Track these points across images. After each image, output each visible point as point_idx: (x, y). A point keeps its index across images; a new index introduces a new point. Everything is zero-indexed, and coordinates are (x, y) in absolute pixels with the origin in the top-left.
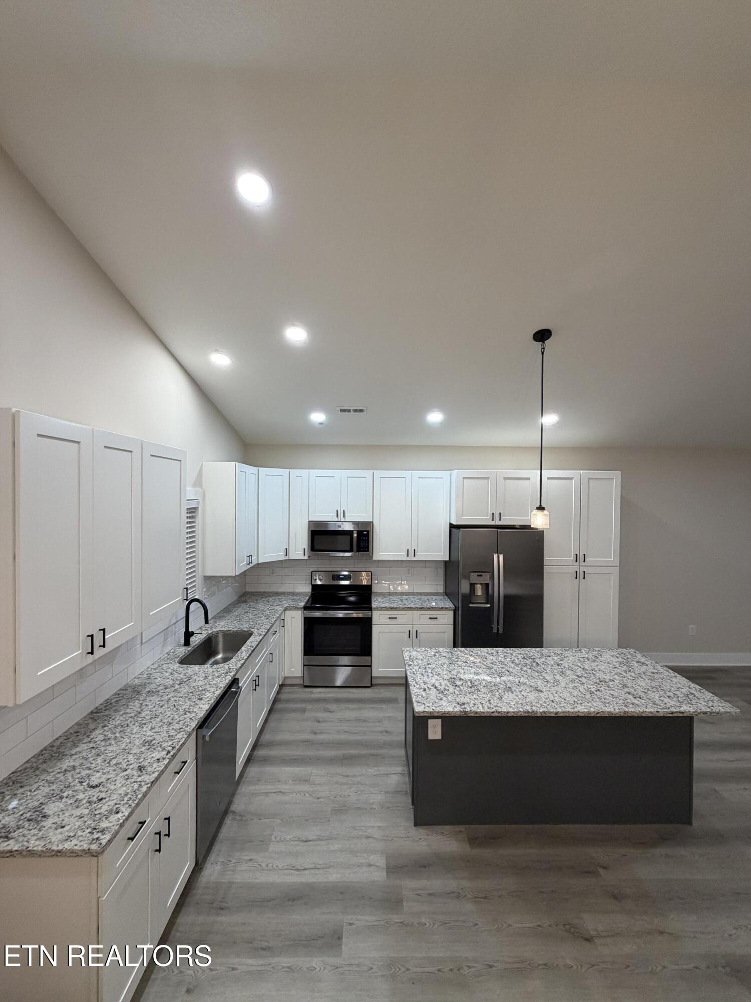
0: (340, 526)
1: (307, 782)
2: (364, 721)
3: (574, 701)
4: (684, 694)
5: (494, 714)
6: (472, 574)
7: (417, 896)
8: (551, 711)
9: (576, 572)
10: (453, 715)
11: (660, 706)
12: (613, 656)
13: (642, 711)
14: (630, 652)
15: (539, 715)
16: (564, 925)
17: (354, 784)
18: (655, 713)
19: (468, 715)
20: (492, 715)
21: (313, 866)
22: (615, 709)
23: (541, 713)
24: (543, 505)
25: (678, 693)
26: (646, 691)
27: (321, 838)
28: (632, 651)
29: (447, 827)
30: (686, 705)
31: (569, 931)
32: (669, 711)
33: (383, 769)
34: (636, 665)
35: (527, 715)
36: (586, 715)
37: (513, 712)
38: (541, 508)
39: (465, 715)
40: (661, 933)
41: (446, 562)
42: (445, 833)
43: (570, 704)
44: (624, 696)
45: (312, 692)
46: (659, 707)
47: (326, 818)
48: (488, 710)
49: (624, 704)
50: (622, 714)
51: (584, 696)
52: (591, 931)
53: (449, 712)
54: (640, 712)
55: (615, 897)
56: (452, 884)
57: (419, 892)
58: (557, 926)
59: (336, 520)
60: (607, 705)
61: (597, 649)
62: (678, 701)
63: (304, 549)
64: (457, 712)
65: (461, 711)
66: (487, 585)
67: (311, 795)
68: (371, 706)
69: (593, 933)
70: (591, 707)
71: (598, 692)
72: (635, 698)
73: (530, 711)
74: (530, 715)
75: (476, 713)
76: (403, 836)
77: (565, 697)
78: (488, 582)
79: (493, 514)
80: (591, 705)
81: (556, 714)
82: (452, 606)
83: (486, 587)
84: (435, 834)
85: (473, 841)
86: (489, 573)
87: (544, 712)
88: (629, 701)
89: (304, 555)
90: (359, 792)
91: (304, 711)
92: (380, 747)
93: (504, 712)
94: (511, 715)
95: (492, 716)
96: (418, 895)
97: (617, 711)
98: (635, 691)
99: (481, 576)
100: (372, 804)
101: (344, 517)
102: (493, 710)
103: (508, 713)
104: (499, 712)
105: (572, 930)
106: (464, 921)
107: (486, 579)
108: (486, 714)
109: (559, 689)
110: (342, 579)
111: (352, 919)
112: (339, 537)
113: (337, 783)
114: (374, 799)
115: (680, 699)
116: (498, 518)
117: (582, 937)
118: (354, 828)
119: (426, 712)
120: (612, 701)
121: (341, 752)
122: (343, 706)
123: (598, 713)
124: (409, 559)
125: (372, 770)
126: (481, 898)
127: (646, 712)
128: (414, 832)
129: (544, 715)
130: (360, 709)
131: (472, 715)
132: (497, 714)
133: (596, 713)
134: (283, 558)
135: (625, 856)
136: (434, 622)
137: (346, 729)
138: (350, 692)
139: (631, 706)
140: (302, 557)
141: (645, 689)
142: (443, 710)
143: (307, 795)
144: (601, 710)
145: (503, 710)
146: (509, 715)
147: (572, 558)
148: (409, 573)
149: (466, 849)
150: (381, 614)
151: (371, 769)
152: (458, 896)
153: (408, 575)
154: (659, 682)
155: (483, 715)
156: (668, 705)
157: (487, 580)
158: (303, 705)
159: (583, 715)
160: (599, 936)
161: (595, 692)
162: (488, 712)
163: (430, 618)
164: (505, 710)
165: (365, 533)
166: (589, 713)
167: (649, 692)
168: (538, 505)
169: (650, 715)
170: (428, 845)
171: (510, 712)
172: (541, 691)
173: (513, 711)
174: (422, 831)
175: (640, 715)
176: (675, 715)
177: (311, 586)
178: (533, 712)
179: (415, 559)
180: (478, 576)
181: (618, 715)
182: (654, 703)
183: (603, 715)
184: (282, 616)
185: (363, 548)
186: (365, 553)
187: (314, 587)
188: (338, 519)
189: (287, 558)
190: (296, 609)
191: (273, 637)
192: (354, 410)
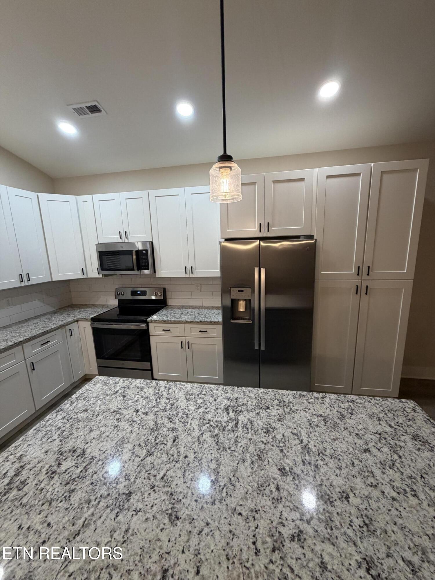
0: (122, 247)
6: (232, 289)
9: (358, 286)
38: (226, 158)
59: (121, 241)
63: (97, 269)
66: (250, 300)
79: (260, 224)
83: (248, 302)
86: (251, 288)
89: (99, 274)
99: (242, 291)
101: (126, 238)
107: (247, 294)
110: (139, 295)
112: (122, 257)
116: (266, 230)
124: (187, 276)
134: (80, 276)
136: (204, 334)
140: (97, 276)
147: (354, 271)
148: (197, 289)
150: (158, 326)
153: (197, 292)
157: (249, 296)
163: (200, 331)
165: (144, 252)
177: (117, 300)
179: (192, 276)
180: (239, 291)
184: (68, 327)
185: (144, 266)
186: (146, 272)
187: (120, 301)
188: (122, 240)
189: (85, 276)
190: (86, 320)
191: (41, 347)
192: (88, 108)
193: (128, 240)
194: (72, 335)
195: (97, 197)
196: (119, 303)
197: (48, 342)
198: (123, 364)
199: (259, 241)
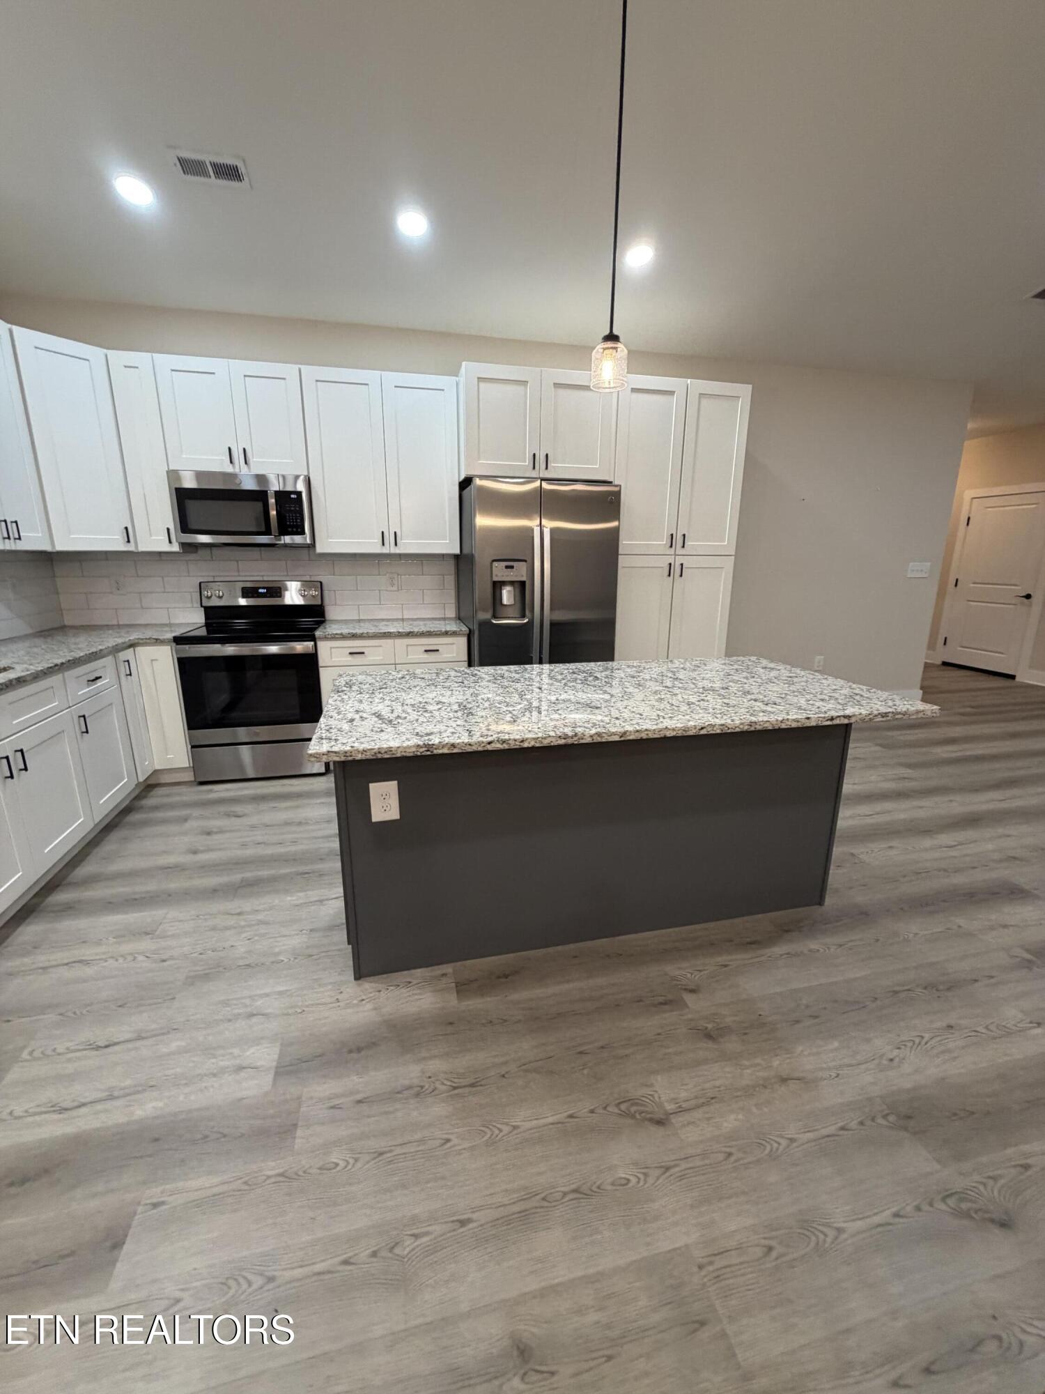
0: (239, 482)
1: (148, 936)
2: (300, 824)
3: (658, 715)
4: (846, 695)
5: (493, 745)
6: (496, 565)
7: (332, 1110)
8: (614, 731)
9: (670, 564)
10: (399, 755)
11: (811, 711)
12: (725, 664)
13: (780, 719)
14: (750, 660)
15: (588, 740)
16: (618, 1105)
17: (249, 926)
18: (803, 721)
19: (435, 752)
20: (489, 747)
21: (104, 1094)
22: (733, 721)
23: (591, 736)
24: (615, 332)
25: (836, 695)
26: (783, 696)
27: (143, 1035)
28: (753, 658)
29: (418, 972)
30: (852, 706)
31: (627, 1115)
32: (827, 715)
33: (314, 895)
34: (762, 670)
35: (562, 742)
36: (680, 733)
37: (534, 739)
38: (612, 337)
39: (429, 753)
40: (784, 1080)
41: (456, 557)
42: (415, 982)
43: (651, 719)
44: (747, 704)
45: (211, 791)
46: (808, 712)
47: (168, 994)
48: (481, 739)
49: (747, 712)
50: (746, 728)
51: (676, 709)
52: (666, 1104)
53: (389, 750)
54: (777, 720)
55: (709, 1036)
56: (410, 1072)
57: (336, 1102)
58: (605, 1108)
59: (231, 469)
60: (719, 716)
61: (698, 659)
62: (839, 703)
63: (168, 529)
64: (409, 747)
65: (418, 746)
66: (523, 584)
67: (147, 957)
68: (318, 801)
69: (670, 1107)
70: (689, 721)
71: (702, 702)
72: (767, 705)
73: (570, 734)
74: (570, 741)
75: (453, 745)
76: (329, 1000)
77: (641, 712)
78: (524, 579)
79: (534, 455)
80: (690, 719)
81: (621, 737)
82: (465, 629)
83: (520, 588)
84: (392, 988)
85: (463, 988)
86: (526, 561)
87: (599, 734)
88: (756, 708)
89: (170, 542)
90: (256, 938)
91: (186, 819)
92: (321, 859)
93: (515, 740)
94: (530, 746)
95: (488, 751)
96: (332, 1107)
97: (737, 722)
98: (765, 697)
99: (512, 567)
100: (279, 954)
101: (246, 463)
102: (490, 739)
103: (522, 741)
104: (504, 742)
105: (633, 1109)
106: (421, 1141)
107: (520, 572)
108: (474, 748)
109: (631, 703)
110: (263, 596)
111: (162, 1192)
113: (214, 929)
114: (284, 945)
115: (840, 701)
116: (544, 466)
117: (651, 1120)
118: (226, 1003)
119: (335, 752)
120: (728, 711)
121: (237, 877)
122: (264, 806)
123: (702, 728)
124: (385, 550)
125: (294, 898)
126: (465, 1086)
127: (788, 719)
128: (352, 989)
129: (599, 740)
130: (297, 807)
131: (446, 751)
132: (499, 746)
133: (698, 727)
134: (121, 546)
135: (726, 966)
136: (432, 657)
137: (259, 839)
138: (284, 785)
139: (762, 714)
140: (165, 547)
141: (781, 694)
142: (376, 747)
143: (141, 958)
144: (707, 724)
145: (512, 738)
146: (526, 745)
147: (665, 541)
148: (393, 585)
149: (452, 1000)
150: (334, 648)
151: (291, 896)
152: (420, 1093)
153: (392, 589)
154: (803, 686)
155: (469, 749)
156: (824, 709)
157: (522, 576)
158: (184, 812)
159: (673, 734)
160: (681, 1111)
161: (697, 703)
162: (480, 743)
163: (426, 651)
164: (517, 737)
165: (293, 496)
166: (686, 729)
167: (788, 697)
168: (607, 332)
169: (794, 725)
170: (375, 1009)
171: (527, 739)
172: (597, 708)
173: (534, 736)
174: (368, 985)
175: (777, 727)
176: (837, 722)
177: (203, 609)
178: (576, 735)
179: (397, 551)
180: (507, 569)
181: (737, 730)
182: (800, 708)
183: (712, 732)
184: (124, 655)
185: (293, 527)
186: (298, 539)
187: (210, 612)
188: (234, 467)
189: (131, 548)
190: (158, 642)
191: (88, 686)
192: (214, 165)
193: (249, 468)
194: (130, 675)
195: (166, 361)
196: (207, 618)
197: (97, 678)
198: (257, 734)
199: (539, 481)
